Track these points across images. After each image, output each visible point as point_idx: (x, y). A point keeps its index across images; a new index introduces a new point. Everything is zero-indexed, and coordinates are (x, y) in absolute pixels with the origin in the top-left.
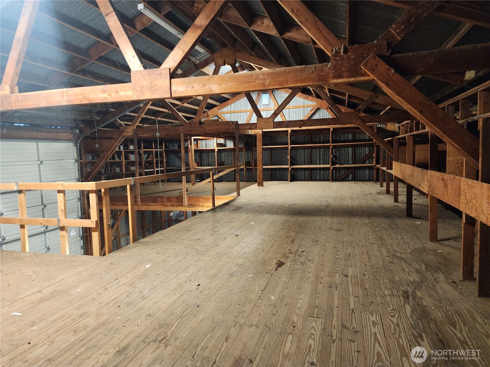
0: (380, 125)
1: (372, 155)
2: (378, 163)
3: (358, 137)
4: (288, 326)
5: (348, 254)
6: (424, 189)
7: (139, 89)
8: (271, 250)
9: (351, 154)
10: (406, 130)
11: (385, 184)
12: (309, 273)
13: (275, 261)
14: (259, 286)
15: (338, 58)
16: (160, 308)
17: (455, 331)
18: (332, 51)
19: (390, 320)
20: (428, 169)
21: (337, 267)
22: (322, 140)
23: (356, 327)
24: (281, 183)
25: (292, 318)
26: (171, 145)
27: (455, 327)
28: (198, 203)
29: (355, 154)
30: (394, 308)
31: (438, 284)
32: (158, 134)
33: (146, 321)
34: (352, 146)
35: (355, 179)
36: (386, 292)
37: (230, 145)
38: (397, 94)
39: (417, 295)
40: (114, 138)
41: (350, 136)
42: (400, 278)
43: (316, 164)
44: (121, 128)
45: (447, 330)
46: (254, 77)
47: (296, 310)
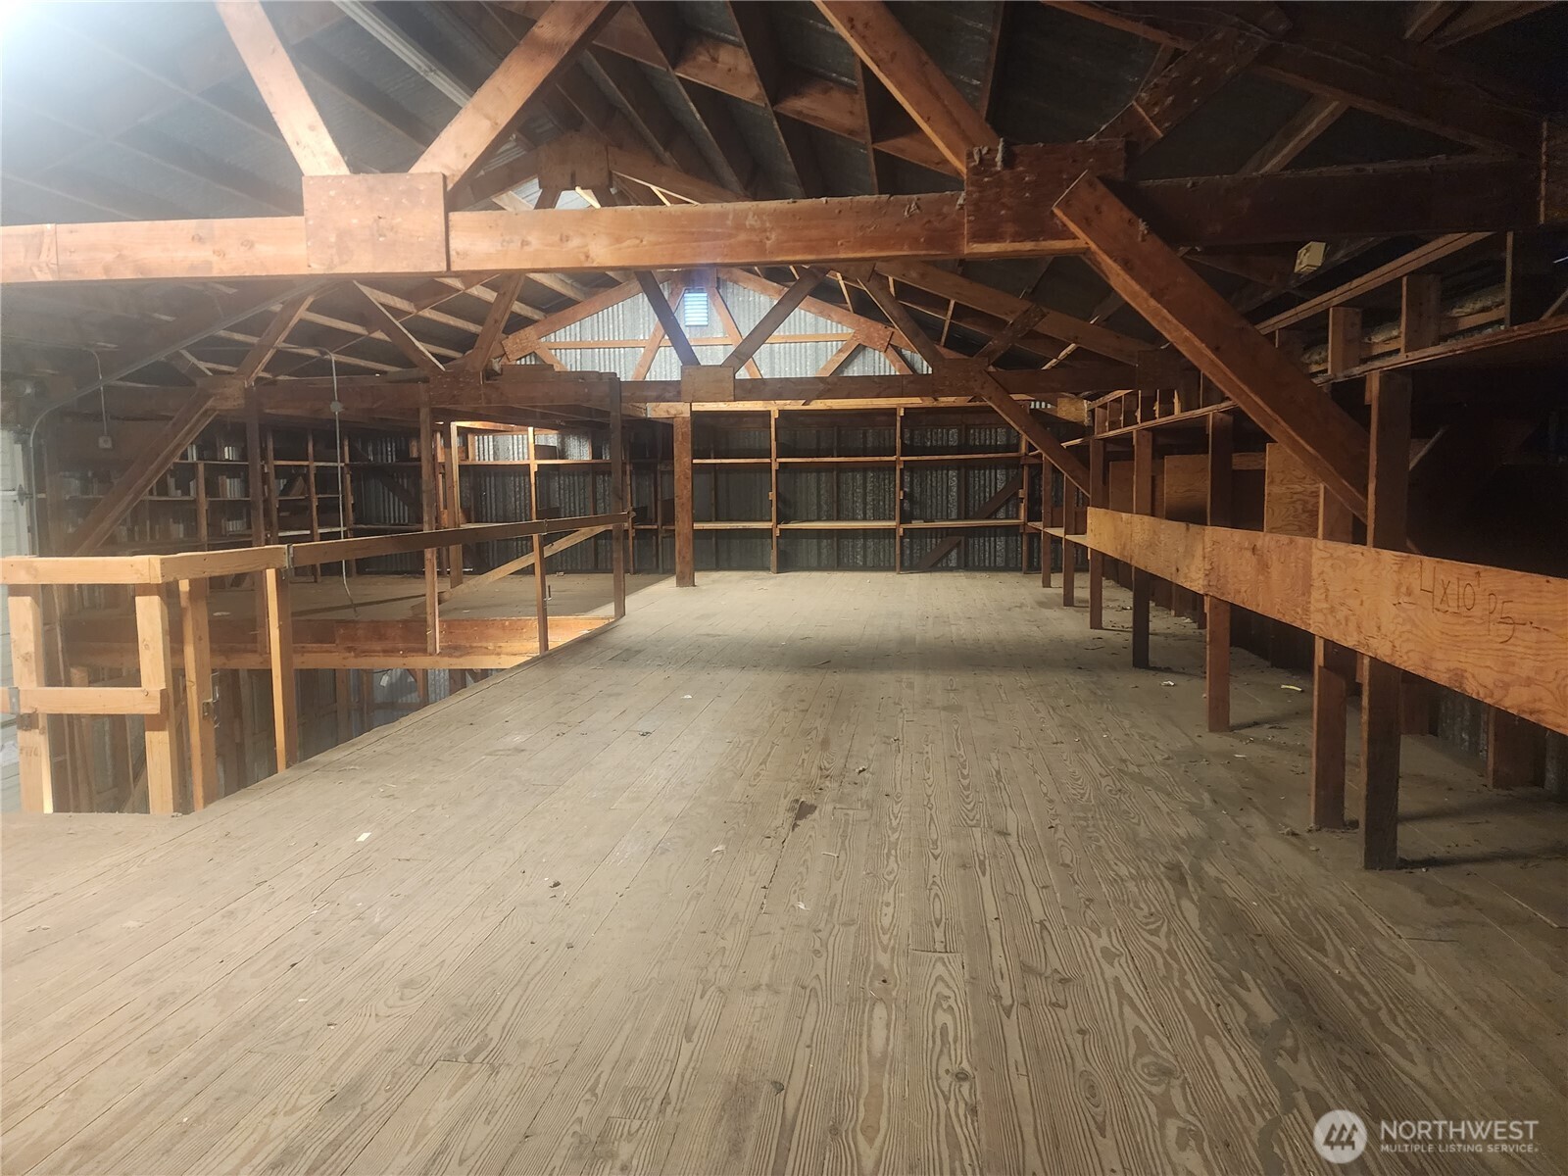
0: (1038, 403)
1: (1016, 494)
2: (1033, 515)
3: (977, 437)
4: (868, 980)
5: (994, 773)
6: (1192, 581)
7: (333, 239)
8: (763, 772)
9: (955, 489)
10: (1113, 419)
11: (1058, 580)
12: (894, 830)
13: (785, 803)
14: (750, 875)
15: (986, 179)
16: (440, 959)
17: (1325, 961)
18: (970, 155)
19: (1148, 942)
20: (1206, 525)
21: (972, 809)
22: (870, 445)
23: (1060, 969)
24: (748, 578)
25: (872, 958)
26: (370, 449)
27: (1323, 950)
28: (480, 641)
29: (967, 491)
30: (1153, 910)
31: (1254, 841)
32: (336, 408)
33: (401, 1003)
34: (958, 465)
35: (967, 565)
36: (1123, 871)
37: (580, 452)
38: (1152, 295)
39: (1206, 873)
40: (171, 418)
41: (953, 434)
42: (1152, 833)
43: (854, 519)
44: (199, 382)
45: (1302, 958)
46: (729, 223)
47: (881, 935)
